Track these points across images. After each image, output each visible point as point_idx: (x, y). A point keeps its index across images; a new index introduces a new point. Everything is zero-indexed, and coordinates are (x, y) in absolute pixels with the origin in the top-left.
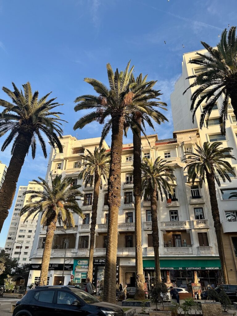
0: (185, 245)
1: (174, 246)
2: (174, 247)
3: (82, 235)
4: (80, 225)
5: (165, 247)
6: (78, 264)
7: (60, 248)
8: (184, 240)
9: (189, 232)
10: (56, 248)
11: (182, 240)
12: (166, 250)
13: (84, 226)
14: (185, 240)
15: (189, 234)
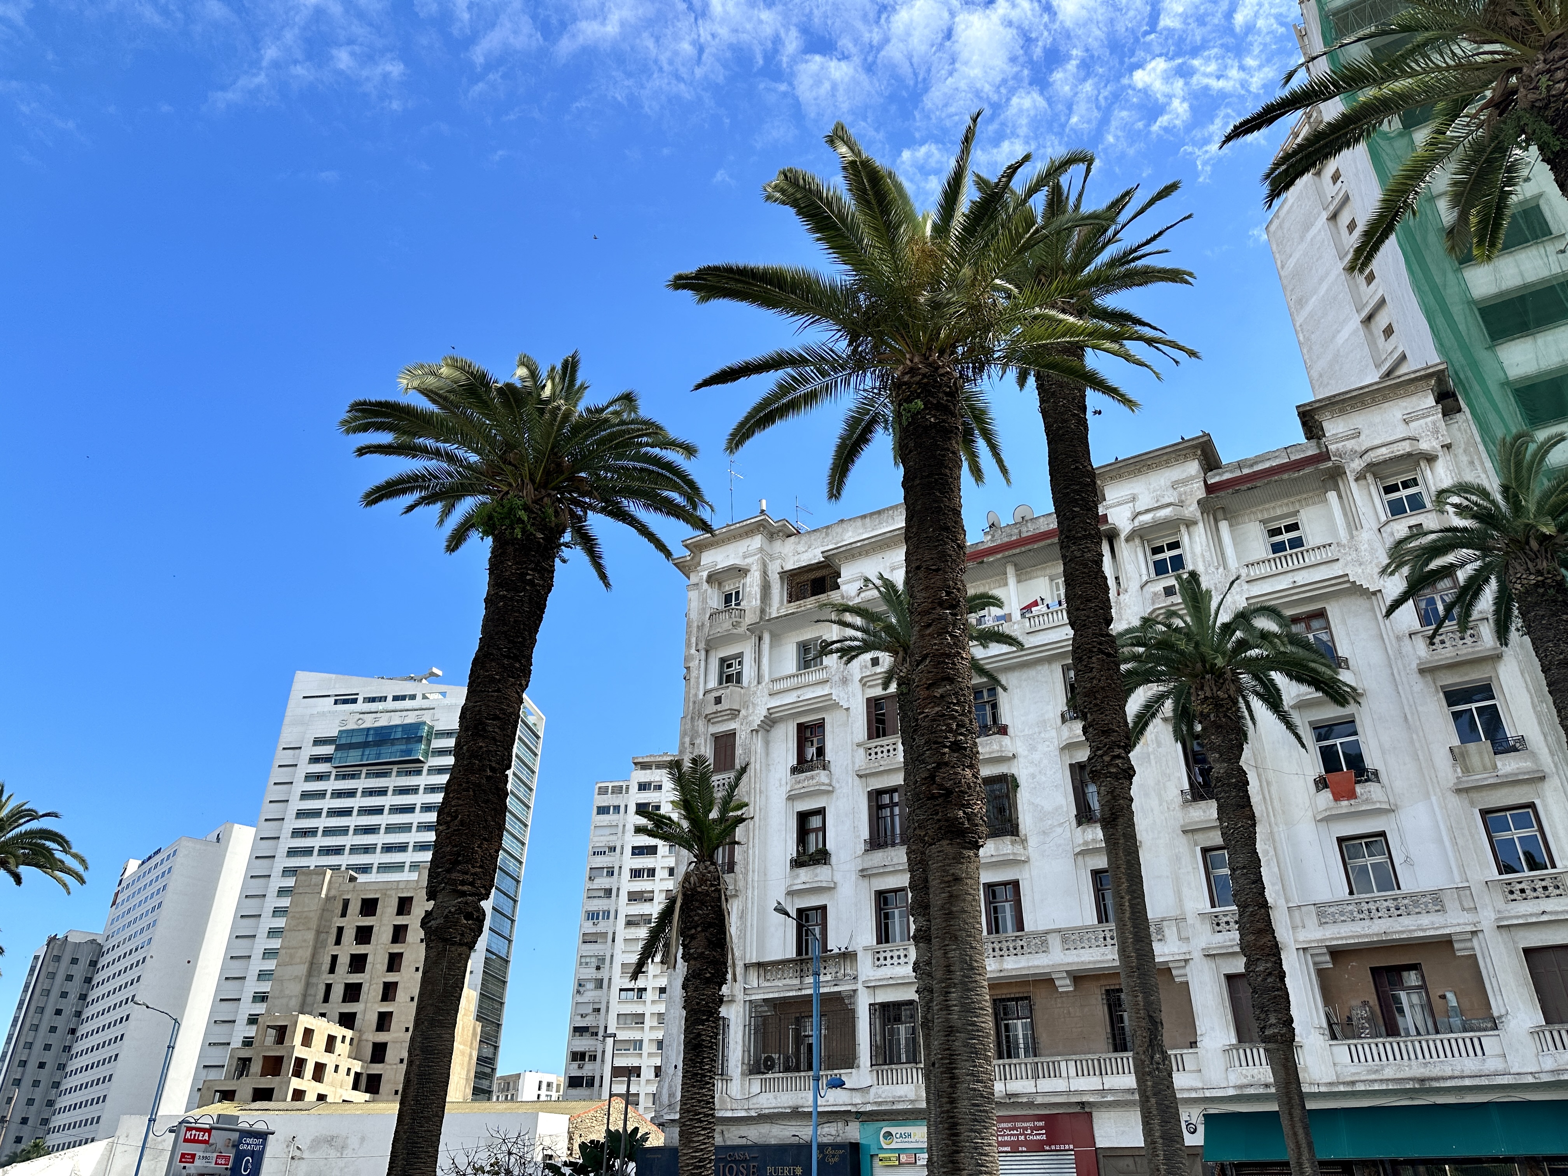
0: (1456, 1021)
1: (1392, 1030)
2: (1388, 1035)
3: (883, 997)
4: (866, 949)
5: (1334, 1037)
6: (885, 1147)
7: (787, 1069)
8: (1443, 997)
9: (1473, 949)
10: (769, 1068)
11: (1435, 994)
12: (1341, 1051)
13: (888, 955)
14: (1450, 996)
15: (1474, 957)
